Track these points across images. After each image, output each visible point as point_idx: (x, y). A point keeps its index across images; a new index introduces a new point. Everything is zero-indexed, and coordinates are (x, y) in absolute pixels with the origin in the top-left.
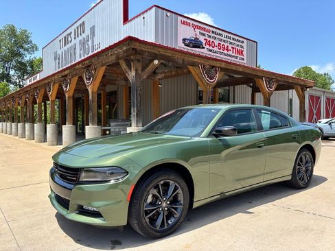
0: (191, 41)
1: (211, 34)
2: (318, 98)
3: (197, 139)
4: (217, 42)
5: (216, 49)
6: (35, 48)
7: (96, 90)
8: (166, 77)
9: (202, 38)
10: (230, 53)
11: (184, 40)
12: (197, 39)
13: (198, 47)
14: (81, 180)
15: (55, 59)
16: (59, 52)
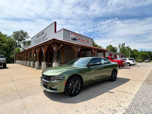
0: (74, 38)
1: (79, 37)
2: (112, 54)
3: (84, 67)
4: (81, 39)
5: (81, 41)
6: (29, 37)
7: (45, 52)
8: (66, 48)
9: (77, 38)
10: (85, 42)
11: (72, 38)
12: (75, 38)
13: (76, 40)
14: (51, 79)
15: (35, 41)
16: (36, 40)
